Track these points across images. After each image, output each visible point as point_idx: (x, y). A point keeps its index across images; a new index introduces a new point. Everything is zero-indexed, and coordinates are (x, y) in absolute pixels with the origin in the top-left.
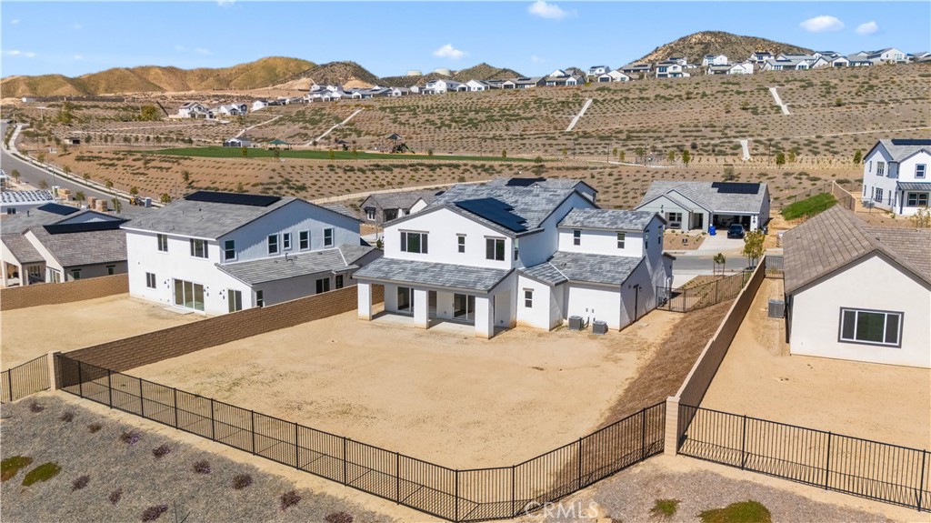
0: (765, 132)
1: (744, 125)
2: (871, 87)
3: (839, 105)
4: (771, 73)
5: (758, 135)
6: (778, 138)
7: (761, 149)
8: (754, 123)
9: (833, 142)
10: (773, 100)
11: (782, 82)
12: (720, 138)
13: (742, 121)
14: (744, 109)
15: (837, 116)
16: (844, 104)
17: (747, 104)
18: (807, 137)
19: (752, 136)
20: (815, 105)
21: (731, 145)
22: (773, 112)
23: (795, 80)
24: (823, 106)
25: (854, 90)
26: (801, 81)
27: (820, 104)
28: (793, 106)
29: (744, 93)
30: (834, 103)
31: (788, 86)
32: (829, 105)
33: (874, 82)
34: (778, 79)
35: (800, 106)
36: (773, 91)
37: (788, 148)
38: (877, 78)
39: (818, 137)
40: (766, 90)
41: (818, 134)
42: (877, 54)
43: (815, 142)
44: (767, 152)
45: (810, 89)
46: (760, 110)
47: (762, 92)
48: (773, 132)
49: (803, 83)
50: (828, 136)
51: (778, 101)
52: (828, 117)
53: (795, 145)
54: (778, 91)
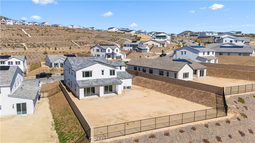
0: (27, 41)
1: (21, 39)
2: (47, 31)
3: (42, 35)
4: (20, 26)
5: (26, 42)
6: (32, 43)
7: (29, 46)
8: (23, 39)
9: (47, 44)
10: (24, 33)
11: (24, 28)
12: (15, 43)
13: (20, 38)
14: (17, 35)
15: (44, 38)
16: (43, 35)
17: (18, 33)
18: (40, 43)
19: (25, 42)
20: (37, 35)
21: (20, 45)
22: (26, 36)
23: (27, 28)
24: (38, 35)
25: (44, 31)
26: (29, 28)
27: (38, 34)
28: (31, 35)
29: (15, 30)
30: (41, 34)
31: (26, 29)
32: (40, 35)
33: (47, 30)
34: (22, 27)
35: (33, 35)
36: (23, 30)
37: (36, 46)
38: (47, 29)
39: (42, 43)
40: (21, 30)
41: (42, 42)
42: (44, 23)
43: (42, 44)
44: (31, 47)
45: (33, 30)
46: (22, 35)
47: (20, 30)
48: (30, 42)
49: (30, 29)
50: (45, 43)
51: (26, 33)
52: (42, 38)
53: (38, 45)
54: (24, 30)
